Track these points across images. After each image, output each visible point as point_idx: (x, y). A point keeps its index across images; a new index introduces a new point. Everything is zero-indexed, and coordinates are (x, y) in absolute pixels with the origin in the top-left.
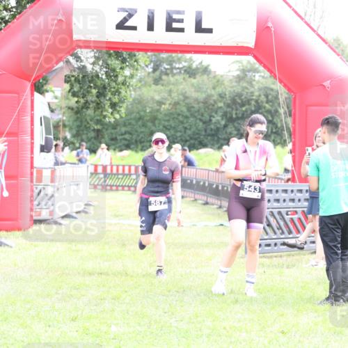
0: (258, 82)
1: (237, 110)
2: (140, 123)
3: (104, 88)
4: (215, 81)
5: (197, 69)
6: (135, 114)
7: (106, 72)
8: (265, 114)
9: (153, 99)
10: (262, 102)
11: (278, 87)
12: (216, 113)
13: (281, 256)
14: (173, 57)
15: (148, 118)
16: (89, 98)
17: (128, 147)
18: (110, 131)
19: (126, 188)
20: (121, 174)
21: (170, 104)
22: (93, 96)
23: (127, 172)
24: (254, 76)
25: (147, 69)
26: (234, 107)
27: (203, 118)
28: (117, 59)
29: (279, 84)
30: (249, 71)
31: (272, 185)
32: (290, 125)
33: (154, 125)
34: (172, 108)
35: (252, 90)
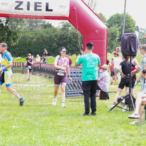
0: (70, 30)
1: (62, 41)
2: (24, 46)
3: (10, 32)
4: (53, 30)
5: (47, 25)
6: (22, 43)
7: (11, 26)
8: (73, 43)
9: (29, 37)
10: (72, 38)
11: (78, 32)
12: (54, 42)
13: (79, 98)
14: (37, 21)
15: (27, 44)
16: (4, 36)
17: (19, 56)
18: (13, 49)
19: (19, 72)
20: (17, 66)
21: (36, 39)
22: (6, 35)
23: (19, 65)
24: (69, 28)
25: (27, 25)
26: (61, 40)
27: (49, 44)
28: (15, 21)
29: (78, 31)
30: (67, 26)
31: (76, 71)
32: (83, 47)
33: (30, 47)
34: (37, 41)
35: (68, 33)
